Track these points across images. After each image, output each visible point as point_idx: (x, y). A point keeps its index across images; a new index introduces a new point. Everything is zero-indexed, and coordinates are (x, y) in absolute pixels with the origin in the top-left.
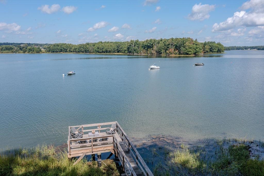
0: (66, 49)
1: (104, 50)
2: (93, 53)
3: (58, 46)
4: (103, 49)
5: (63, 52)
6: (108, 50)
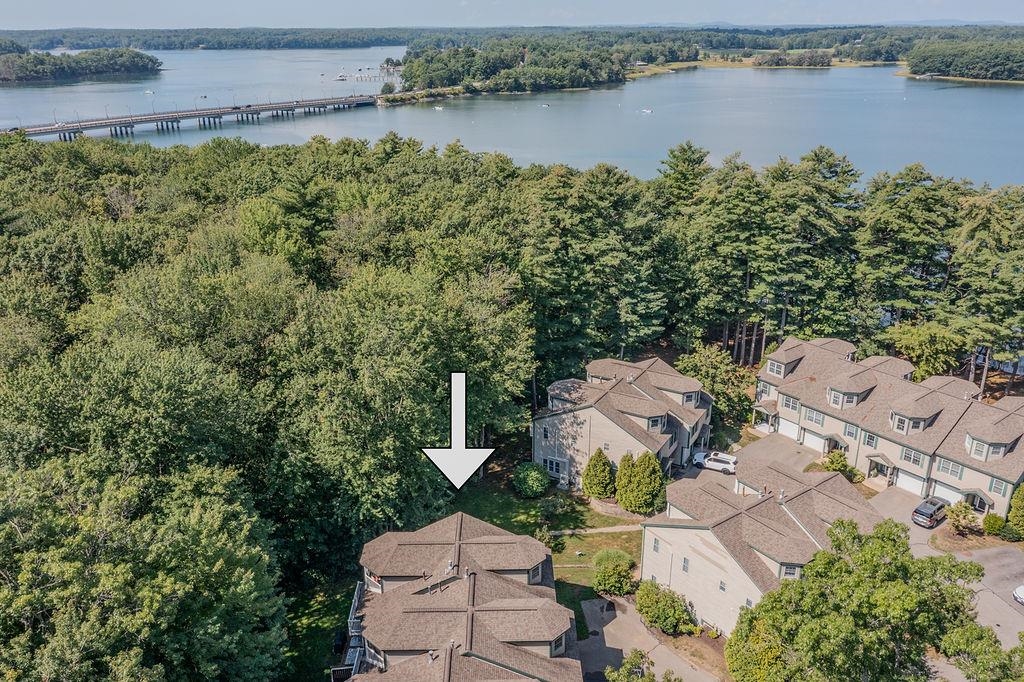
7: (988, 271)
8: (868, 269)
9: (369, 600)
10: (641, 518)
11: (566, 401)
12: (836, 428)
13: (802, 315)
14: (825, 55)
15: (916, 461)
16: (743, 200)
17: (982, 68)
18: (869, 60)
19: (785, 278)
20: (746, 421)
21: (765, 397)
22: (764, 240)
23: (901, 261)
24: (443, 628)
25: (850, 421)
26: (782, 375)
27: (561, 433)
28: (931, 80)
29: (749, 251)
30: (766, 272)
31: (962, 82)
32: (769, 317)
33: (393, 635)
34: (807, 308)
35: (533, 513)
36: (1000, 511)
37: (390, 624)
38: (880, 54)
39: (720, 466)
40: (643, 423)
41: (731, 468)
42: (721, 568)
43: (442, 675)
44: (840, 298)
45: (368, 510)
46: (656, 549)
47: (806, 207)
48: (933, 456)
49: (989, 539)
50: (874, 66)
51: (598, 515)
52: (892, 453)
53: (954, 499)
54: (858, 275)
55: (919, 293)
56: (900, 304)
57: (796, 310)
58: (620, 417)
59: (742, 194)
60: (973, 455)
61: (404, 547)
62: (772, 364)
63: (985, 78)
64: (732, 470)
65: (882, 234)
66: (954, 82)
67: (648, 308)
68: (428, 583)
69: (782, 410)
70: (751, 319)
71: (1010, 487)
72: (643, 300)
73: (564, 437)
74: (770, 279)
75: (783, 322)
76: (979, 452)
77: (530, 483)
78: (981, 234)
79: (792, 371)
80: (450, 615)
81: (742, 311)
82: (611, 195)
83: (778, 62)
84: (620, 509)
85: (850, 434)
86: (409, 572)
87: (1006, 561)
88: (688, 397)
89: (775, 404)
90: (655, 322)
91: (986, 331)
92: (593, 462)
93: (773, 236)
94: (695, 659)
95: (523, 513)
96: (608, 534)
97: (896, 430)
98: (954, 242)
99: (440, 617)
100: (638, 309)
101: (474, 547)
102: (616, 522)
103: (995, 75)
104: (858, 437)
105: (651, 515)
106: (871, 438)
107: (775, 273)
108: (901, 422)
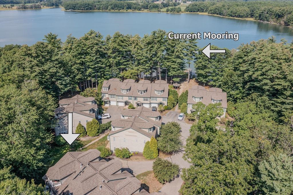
0: (203, 9)
1: (236, 15)
2: (226, 16)
3: (196, 6)
4: (236, 13)
5: (200, 12)
6: (241, 15)
7: (141, 55)
8: (113, 60)
9: (58, 189)
10: (97, 137)
11: (63, 114)
12: (126, 99)
13: (101, 75)
14: (39, 5)
15: (147, 100)
16: (80, 47)
17: (83, 8)
18: (51, 6)
19: (96, 66)
20: (102, 105)
21: (104, 97)
22: (88, 57)
23: (120, 56)
24: (95, 180)
25: (129, 96)
26: (108, 90)
27: (64, 123)
28: (72, 11)
29: (85, 61)
30: (91, 65)
31: (79, 11)
32: (92, 77)
33: (83, 190)
34: (102, 73)
35: (67, 149)
36: (166, 104)
37: (79, 187)
38: (54, 5)
39: (106, 117)
40: (88, 112)
41: (109, 116)
42: (135, 136)
43: (108, 189)
44: (109, 68)
45: (36, 165)
46: (114, 140)
47: (97, 46)
48: (150, 98)
49: (166, 111)
50: (53, 8)
51: (85, 141)
52: (140, 100)
53: (156, 105)
54: (111, 62)
55: (126, 63)
56: (122, 67)
57: (99, 74)
58: (81, 112)
59: (79, 45)
60: (158, 95)
61: (61, 168)
62: (104, 88)
63: (85, 10)
64: (109, 117)
65: (115, 50)
66: (77, 11)
67: (66, 82)
68: (77, 173)
69: (110, 99)
70: (88, 79)
71: (167, 99)
72: (64, 80)
73: (65, 124)
74: (93, 67)
75: (96, 78)
76: (159, 93)
77: (62, 141)
78: (137, 47)
79: (109, 89)
80: (94, 176)
81: (85, 77)
82: (46, 51)
83: (25, 8)
84: (90, 137)
85: (130, 99)
86: (68, 174)
87: (172, 114)
88: (92, 102)
89: (108, 98)
90: (68, 86)
91: (142, 68)
92: (79, 128)
93: (91, 56)
94: (137, 160)
95: (64, 150)
96: (91, 144)
97: (141, 95)
98: (131, 49)
99: (92, 178)
100: (63, 83)
101: (82, 158)
102: (91, 141)
103: (87, 9)
104: (132, 99)
105: (98, 135)
106: (136, 98)
107: (93, 65)
108: (141, 92)
